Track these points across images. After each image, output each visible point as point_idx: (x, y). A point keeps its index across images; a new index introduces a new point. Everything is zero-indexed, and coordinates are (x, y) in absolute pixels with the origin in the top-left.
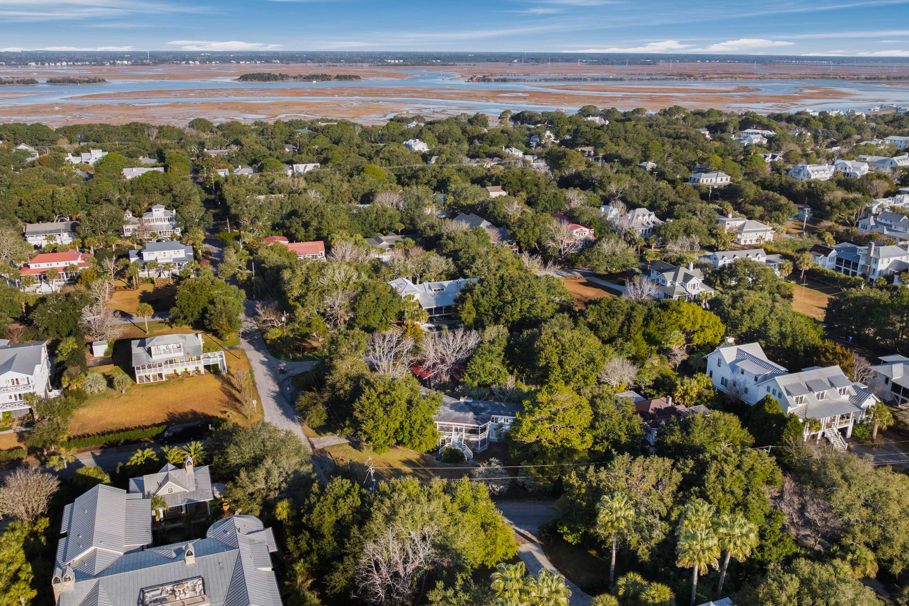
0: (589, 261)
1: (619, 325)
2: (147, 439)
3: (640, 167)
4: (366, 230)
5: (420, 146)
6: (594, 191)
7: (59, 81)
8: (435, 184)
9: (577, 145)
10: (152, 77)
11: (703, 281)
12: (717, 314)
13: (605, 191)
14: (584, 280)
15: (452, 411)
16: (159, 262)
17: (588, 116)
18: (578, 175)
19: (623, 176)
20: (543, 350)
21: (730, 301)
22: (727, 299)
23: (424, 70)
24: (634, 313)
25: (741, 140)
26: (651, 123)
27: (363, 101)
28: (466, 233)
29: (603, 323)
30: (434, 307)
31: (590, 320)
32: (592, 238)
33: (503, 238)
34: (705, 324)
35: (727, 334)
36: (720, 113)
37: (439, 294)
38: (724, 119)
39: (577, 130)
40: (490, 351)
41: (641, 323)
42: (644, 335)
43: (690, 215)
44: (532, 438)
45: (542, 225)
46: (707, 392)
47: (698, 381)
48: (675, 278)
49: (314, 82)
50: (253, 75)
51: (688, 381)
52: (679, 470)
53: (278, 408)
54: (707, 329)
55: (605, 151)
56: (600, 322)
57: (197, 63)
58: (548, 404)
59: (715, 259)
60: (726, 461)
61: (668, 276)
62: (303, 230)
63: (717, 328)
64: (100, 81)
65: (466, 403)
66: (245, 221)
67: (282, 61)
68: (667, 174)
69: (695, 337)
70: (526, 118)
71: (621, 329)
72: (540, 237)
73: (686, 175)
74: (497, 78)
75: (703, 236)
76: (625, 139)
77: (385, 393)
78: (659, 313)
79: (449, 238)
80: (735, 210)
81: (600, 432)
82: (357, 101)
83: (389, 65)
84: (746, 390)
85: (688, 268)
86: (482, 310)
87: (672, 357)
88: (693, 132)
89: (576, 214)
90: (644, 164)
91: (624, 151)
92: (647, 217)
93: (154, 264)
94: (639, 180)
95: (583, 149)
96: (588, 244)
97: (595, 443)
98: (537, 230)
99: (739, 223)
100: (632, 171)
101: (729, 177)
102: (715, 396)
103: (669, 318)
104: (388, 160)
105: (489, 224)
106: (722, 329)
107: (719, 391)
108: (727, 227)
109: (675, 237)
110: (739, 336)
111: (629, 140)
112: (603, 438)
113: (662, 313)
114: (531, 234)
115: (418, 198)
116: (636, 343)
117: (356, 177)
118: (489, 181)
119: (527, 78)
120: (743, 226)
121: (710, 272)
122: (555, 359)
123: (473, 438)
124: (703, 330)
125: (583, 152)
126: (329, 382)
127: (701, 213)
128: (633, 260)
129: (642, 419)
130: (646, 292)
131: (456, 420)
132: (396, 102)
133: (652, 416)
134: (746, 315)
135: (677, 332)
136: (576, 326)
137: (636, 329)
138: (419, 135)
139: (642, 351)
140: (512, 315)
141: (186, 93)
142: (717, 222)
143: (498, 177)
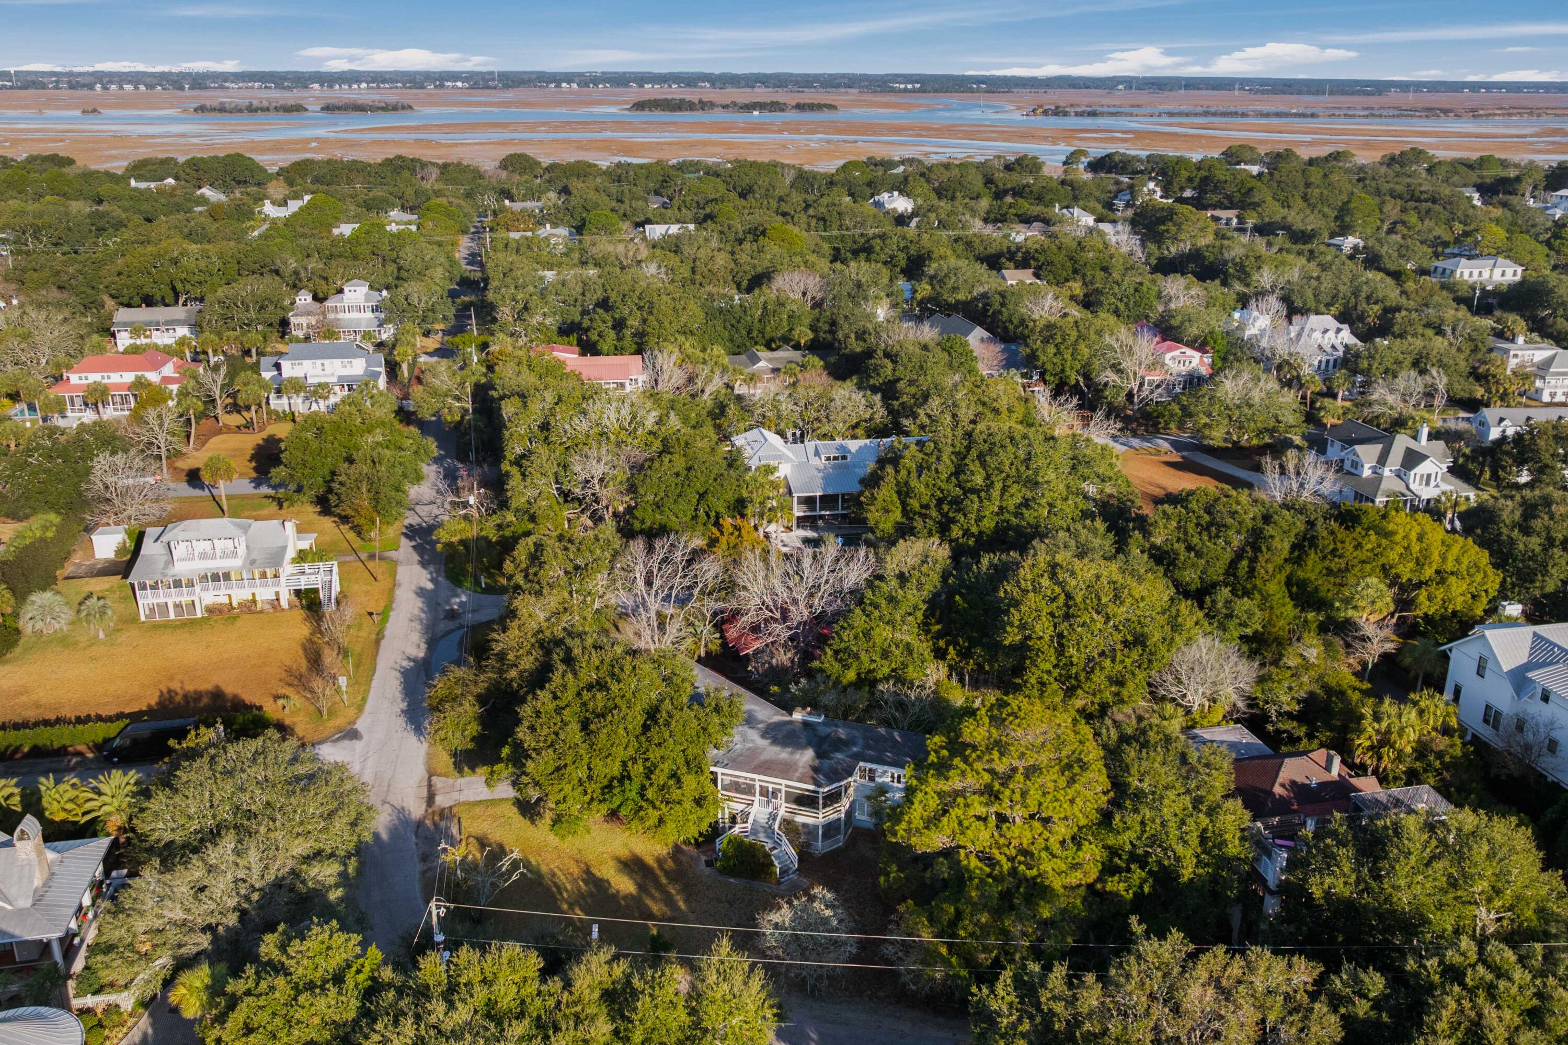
0: (1190, 415)
1: (1228, 556)
2: (82, 748)
3: (1329, 245)
4: (738, 341)
5: (901, 204)
6: (1224, 283)
7: (339, 108)
8: (903, 263)
9: (1205, 208)
10: (491, 104)
11: (1451, 470)
12: (1482, 543)
13: (1247, 285)
14: (1175, 457)
15: (764, 743)
16: (310, 381)
17: (1238, 163)
18: (1196, 255)
19: (1291, 258)
20: (1016, 604)
21: (1517, 515)
22: (1509, 510)
23: (953, 99)
24: (1270, 530)
25: (1547, 208)
26: (1362, 176)
27: (828, 142)
28: (925, 347)
29: (1189, 548)
30: (818, 494)
31: (1158, 541)
32: (1204, 371)
33: (1009, 363)
34: (1450, 566)
35: (1504, 594)
36: (1504, 164)
37: (834, 467)
38: (1512, 173)
39: (1206, 178)
40: (891, 600)
41: (1285, 554)
42: (1289, 583)
43: (1430, 332)
44: (936, 841)
45: (1093, 337)
46: (1442, 743)
47: (1421, 713)
48: (1382, 460)
49: (756, 113)
50: (656, 101)
51: (1393, 710)
52: (1335, 1002)
53: (399, 696)
54: (1452, 580)
55: (1260, 215)
56: (1180, 547)
57: (575, 86)
58: (989, 749)
59: (1482, 424)
60: (1491, 992)
61: (1367, 454)
62: (612, 334)
63: (1479, 578)
64: (403, 108)
65: (806, 724)
66: (505, 313)
67: (713, 85)
68: (1386, 260)
69: (1422, 595)
70: (1116, 166)
71: (1233, 564)
72: (1088, 364)
73: (1425, 264)
74: (1079, 110)
75: (1456, 378)
76: (1305, 198)
77: (601, 685)
78: (1332, 533)
79: (887, 355)
80: (1531, 330)
81: (1125, 839)
82: (822, 140)
83: (894, 91)
84: (1553, 746)
85: (1415, 438)
86: (914, 504)
87: (1357, 644)
88: (1446, 191)
89: (1175, 322)
90: (1338, 240)
91: (1298, 218)
92: (1331, 334)
93: (298, 386)
94: (1324, 267)
95: (1218, 213)
96: (1193, 381)
97: (1109, 869)
98: (1083, 349)
99: (1540, 355)
100: (1311, 252)
101: (1520, 270)
102: (1465, 755)
103: (1358, 546)
104: (823, 219)
105: (986, 334)
106: (1494, 580)
107: (1476, 740)
108: (1513, 363)
109: (1391, 373)
110: (1536, 602)
111: (1313, 201)
112: (1134, 857)
113: (1341, 533)
114: (1068, 356)
115: (859, 285)
116: (1265, 602)
117: (747, 246)
118: (1010, 260)
119: (1135, 111)
120: (1548, 363)
121: (1467, 451)
122: (1044, 629)
123: (805, 818)
124: (1442, 581)
125: (1216, 219)
126: (497, 648)
127: (1454, 330)
128: (1290, 418)
129: (1248, 815)
130: (1310, 486)
131: (766, 768)
132: (889, 143)
133: (1281, 807)
134: (1557, 552)
135: (1373, 580)
136: (1118, 551)
137: (1270, 567)
138: (902, 186)
139: (1282, 623)
140: (979, 519)
141: (533, 127)
142: (1491, 350)
143: (1028, 252)
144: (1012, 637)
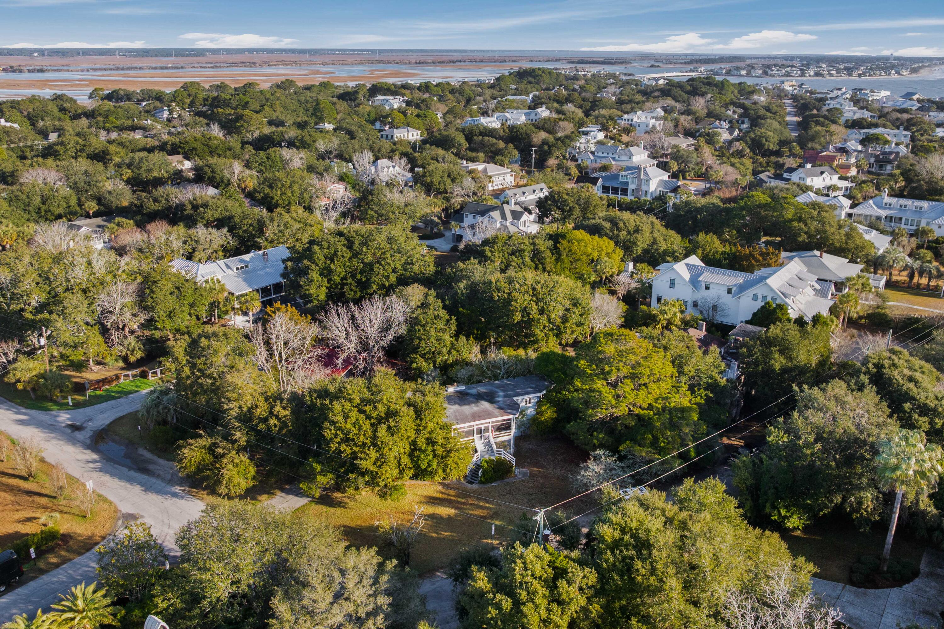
3: (317, 129)
37: (244, 273)
48: (504, 218)
61: (496, 216)
68: (356, 133)
74: (28, 68)
90: (320, 126)
99: (480, 168)
101: (419, 132)
123: (505, 437)
127: (443, 159)
131: (477, 417)
144: (518, 317)
